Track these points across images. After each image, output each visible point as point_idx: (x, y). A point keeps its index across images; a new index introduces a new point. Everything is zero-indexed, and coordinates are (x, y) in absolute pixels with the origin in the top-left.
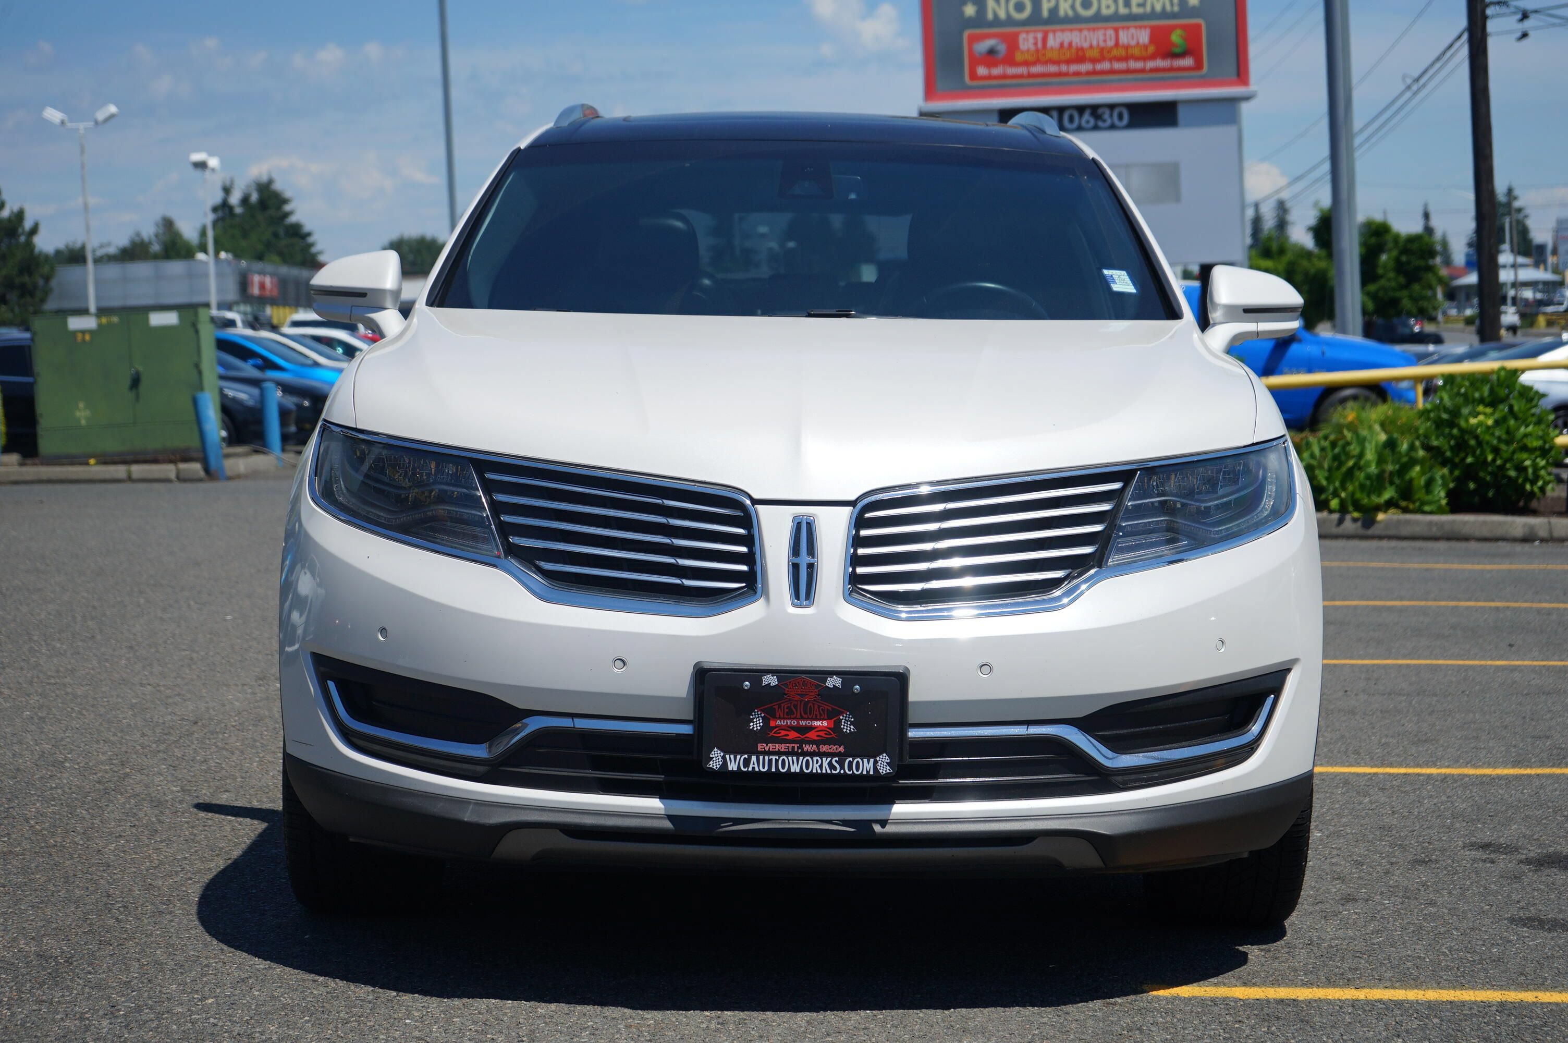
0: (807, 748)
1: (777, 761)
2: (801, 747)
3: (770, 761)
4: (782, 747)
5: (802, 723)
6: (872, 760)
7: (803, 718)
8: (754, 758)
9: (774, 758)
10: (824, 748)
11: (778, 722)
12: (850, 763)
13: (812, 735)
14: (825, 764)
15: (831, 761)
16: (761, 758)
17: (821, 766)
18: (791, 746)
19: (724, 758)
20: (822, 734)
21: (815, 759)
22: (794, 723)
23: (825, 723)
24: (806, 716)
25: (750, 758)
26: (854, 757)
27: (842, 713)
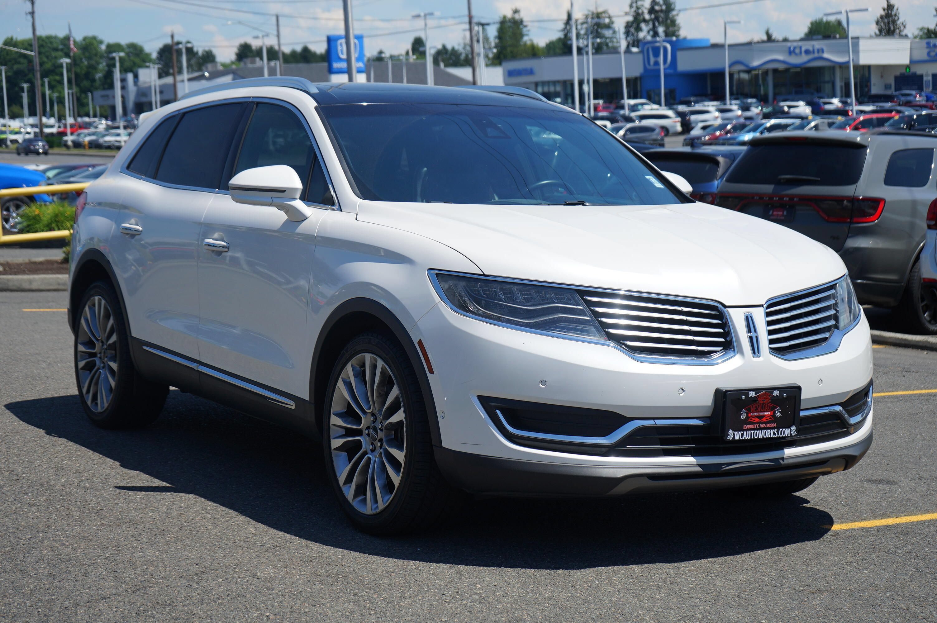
0: (762, 426)
1: (754, 433)
2: (759, 426)
3: (751, 433)
4: (752, 426)
5: (761, 414)
6: (789, 429)
7: (761, 412)
8: (745, 433)
9: (753, 432)
10: (768, 425)
11: (752, 414)
12: (781, 431)
13: (764, 419)
14: (772, 433)
15: (774, 432)
16: (748, 432)
17: (770, 434)
18: (755, 425)
19: (734, 434)
20: (768, 418)
21: (768, 430)
22: (757, 414)
23: (769, 413)
24: (762, 410)
25: (744, 432)
26: (782, 428)
27: (776, 408)
